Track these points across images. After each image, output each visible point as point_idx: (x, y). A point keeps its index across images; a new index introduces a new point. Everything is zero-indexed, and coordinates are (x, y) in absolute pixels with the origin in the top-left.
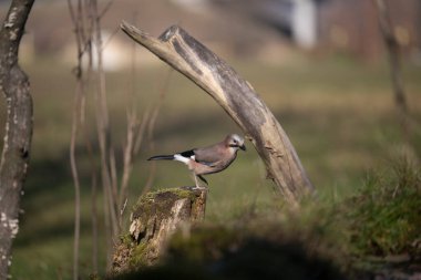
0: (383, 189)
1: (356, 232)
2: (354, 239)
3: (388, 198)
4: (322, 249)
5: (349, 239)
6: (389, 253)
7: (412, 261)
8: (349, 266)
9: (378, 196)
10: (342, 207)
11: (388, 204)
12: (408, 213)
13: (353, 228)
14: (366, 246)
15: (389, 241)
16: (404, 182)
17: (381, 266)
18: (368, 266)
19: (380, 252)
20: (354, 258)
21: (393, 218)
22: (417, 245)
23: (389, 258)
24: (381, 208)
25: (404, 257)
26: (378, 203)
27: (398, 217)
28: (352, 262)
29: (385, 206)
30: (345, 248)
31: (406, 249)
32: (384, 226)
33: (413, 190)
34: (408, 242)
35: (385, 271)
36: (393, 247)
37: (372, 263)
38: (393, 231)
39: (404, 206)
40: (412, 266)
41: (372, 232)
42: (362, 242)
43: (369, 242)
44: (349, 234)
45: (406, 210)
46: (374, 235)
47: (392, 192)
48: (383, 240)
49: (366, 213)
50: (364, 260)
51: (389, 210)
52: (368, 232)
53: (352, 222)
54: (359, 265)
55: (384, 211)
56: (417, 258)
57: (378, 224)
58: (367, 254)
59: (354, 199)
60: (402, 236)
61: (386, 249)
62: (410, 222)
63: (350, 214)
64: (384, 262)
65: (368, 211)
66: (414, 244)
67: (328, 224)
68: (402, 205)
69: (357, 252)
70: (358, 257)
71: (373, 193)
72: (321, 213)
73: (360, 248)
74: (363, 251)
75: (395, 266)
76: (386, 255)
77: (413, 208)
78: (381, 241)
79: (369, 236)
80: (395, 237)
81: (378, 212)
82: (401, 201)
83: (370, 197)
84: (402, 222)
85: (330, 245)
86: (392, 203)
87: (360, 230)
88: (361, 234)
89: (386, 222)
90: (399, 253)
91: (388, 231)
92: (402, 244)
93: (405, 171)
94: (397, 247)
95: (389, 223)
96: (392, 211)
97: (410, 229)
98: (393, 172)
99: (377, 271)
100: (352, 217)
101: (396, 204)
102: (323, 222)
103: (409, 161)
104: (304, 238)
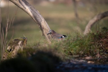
0: (72, 38)
1: (65, 49)
2: (65, 51)
3: (74, 41)
4: (57, 54)
5: (64, 51)
6: (74, 55)
7: (80, 57)
8: (64, 58)
9: (71, 40)
10: (62, 43)
11: (74, 42)
12: (79, 44)
13: (65, 48)
14: (68, 53)
15: (74, 52)
16: (78, 37)
18: (69, 58)
19: (71, 54)
20: (65, 56)
21: (75, 46)
22: (81, 53)
23: (74, 56)
24: (72, 43)
25: (78, 56)
26: (71, 42)
27: (76, 45)
28: (65, 57)
30: (63, 53)
31: (78, 54)
32: (73, 48)
33: (80, 39)
34: (79, 52)
37: (70, 57)
39: (78, 43)
40: (80, 58)
41: (70, 49)
42: (67, 52)
43: (69, 52)
44: (64, 50)
47: (75, 39)
48: (72, 51)
49: (68, 44)
50: (67, 57)
53: (65, 47)
54: (66, 58)
55: (73, 44)
56: (81, 56)
57: (71, 47)
58: (68, 55)
59: (65, 41)
60: (77, 50)
62: (79, 46)
63: (64, 45)
64: (73, 57)
65: (69, 44)
66: (80, 52)
67: (59, 47)
69: (66, 54)
70: (66, 55)
71: (70, 39)
72: (56, 44)
73: (66, 53)
75: (76, 58)
76: (73, 55)
77: (80, 43)
78: (72, 52)
79: (69, 50)
80: (76, 50)
82: (77, 41)
83: (69, 40)
84: (77, 47)
85: (59, 53)
87: (66, 49)
88: (67, 50)
89: (73, 47)
91: (74, 49)
93: (78, 34)
94: (76, 53)
95: (74, 47)
96: (75, 44)
97: (79, 49)
98: (75, 34)
99: (71, 59)
100: (65, 45)
101: (76, 42)
102: (57, 47)
103: (79, 31)
104: (52, 51)
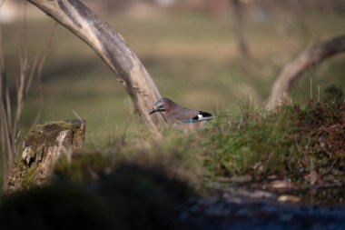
0: (229, 122)
1: (208, 158)
2: (206, 163)
3: (234, 130)
4: (181, 172)
5: (202, 163)
6: (235, 175)
7: (253, 181)
8: (203, 185)
9: (225, 128)
10: (197, 137)
11: (234, 134)
12: (250, 142)
13: (205, 154)
14: (216, 169)
15: (235, 165)
16: (247, 117)
17: (229, 185)
18: (218, 186)
19: (227, 174)
20: (206, 179)
21: (238, 146)
22: (258, 168)
23: (235, 179)
24: (228, 138)
25: (248, 178)
26: (225, 134)
27: (242, 145)
28: (205, 181)
29: (232, 136)
30: (200, 170)
31: (248, 171)
32: (231, 152)
33: (255, 123)
34: (251, 166)
35: (232, 190)
36: (238, 170)
37: (221, 182)
38: (239, 157)
39: (247, 136)
40: (254, 185)
41: (221, 157)
42: (213, 165)
43: (219, 166)
44: (202, 159)
45: (249, 139)
46: (222, 160)
47: (237, 124)
48: (230, 164)
49: (216, 142)
50: (214, 180)
51: (235, 139)
52: (218, 157)
53: (205, 149)
54: (210, 184)
55: (231, 140)
56: (258, 178)
57: (226, 151)
58: (216, 175)
59: (206, 130)
60: (245, 160)
61: (232, 171)
62: (252, 149)
63: (203, 142)
64: (231, 182)
65: (219, 140)
66: (255, 167)
67: (186, 150)
68: (246, 135)
69: (208, 173)
70: (209, 177)
71: (222, 126)
72: (179, 142)
73: (210, 170)
74: (214, 173)
75: (240, 185)
76: (232, 176)
77: (254, 138)
78: (228, 165)
79: (219, 161)
80: (240, 161)
81: (226, 141)
82: (245, 132)
83: (219, 129)
84: (245, 149)
85: (187, 168)
86: (238, 134)
87: (211, 155)
88: (212, 159)
89: (232, 150)
90: (243, 174)
91: (234, 156)
92: (246, 167)
93: (248, 107)
94: (241, 170)
95: (235, 149)
96: (237, 140)
97: (251, 155)
98: (238, 108)
99: (225, 190)
100: (206, 145)
101: (241, 134)
102: (181, 149)
103: (251, 98)
104: (165, 162)
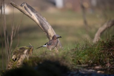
0: (81, 47)
1: (74, 58)
2: (73, 60)
3: (82, 49)
4: (65, 63)
5: (72, 60)
7: (89, 66)
9: (79, 49)
10: (70, 51)
12: (88, 53)
14: (76, 62)
15: (83, 61)
16: (86, 45)
17: (81, 67)
18: (77, 68)
19: (80, 64)
20: (73, 65)
22: (90, 62)
23: (83, 65)
24: (80, 52)
25: (87, 65)
26: (79, 50)
27: (85, 54)
28: (73, 66)
29: (82, 51)
30: (71, 63)
31: (87, 63)
32: (81, 57)
33: (89, 47)
34: (88, 61)
35: (82, 69)
36: (84, 62)
37: (78, 66)
38: (84, 58)
40: (89, 67)
41: (78, 58)
42: (75, 61)
43: (77, 61)
44: (72, 59)
45: (87, 52)
46: (78, 59)
47: (83, 47)
48: (81, 60)
49: (77, 53)
50: (76, 66)
51: (83, 52)
52: (77, 58)
53: (73, 55)
54: (75, 67)
56: (90, 65)
57: (80, 56)
59: (73, 49)
60: (86, 59)
61: (82, 63)
62: (88, 55)
64: (81, 66)
66: (89, 62)
67: (66, 56)
68: (86, 51)
69: (74, 64)
70: (74, 65)
71: (78, 48)
72: (64, 53)
74: (76, 63)
75: (84, 67)
76: (82, 64)
77: (89, 52)
78: (80, 61)
79: (77, 59)
82: (86, 50)
83: (78, 49)
84: (86, 56)
85: (67, 62)
86: (84, 50)
88: (75, 59)
90: (85, 64)
91: (82, 58)
92: (86, 61)
93: (87, 42)
94: (85, 62)
95: (83, 56)
96: (83, 53)
97: (88, 58)
98: (84, 42)
99: (79, 69)
100: (73, 54)
101: (85, 51)
102: (65, 55)
103: (88, 39)
104: (60, 60)
